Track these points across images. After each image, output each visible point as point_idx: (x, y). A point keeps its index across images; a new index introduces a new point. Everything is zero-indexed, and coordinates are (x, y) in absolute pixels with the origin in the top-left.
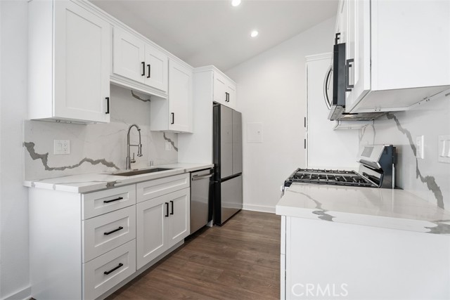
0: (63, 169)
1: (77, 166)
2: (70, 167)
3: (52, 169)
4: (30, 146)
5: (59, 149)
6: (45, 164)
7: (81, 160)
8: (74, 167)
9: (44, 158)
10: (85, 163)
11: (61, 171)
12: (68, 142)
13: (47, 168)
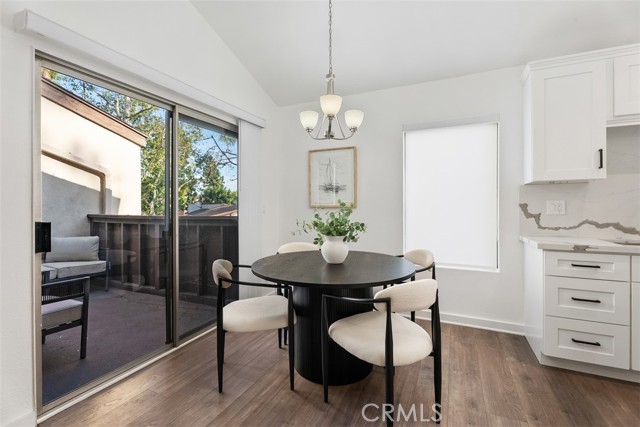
0: (557, 229)
1: (575, 227)
2: (565, 228)
3: (544, 228)
4: (524, 207)
5: (551, 209)
6: (538, 223)
7: (581, 221)
8: (570, 228)
9: (537, 217)
10: (586, 225)
11: (554, 231)
12: (563, 202)
13: (540, 227)
